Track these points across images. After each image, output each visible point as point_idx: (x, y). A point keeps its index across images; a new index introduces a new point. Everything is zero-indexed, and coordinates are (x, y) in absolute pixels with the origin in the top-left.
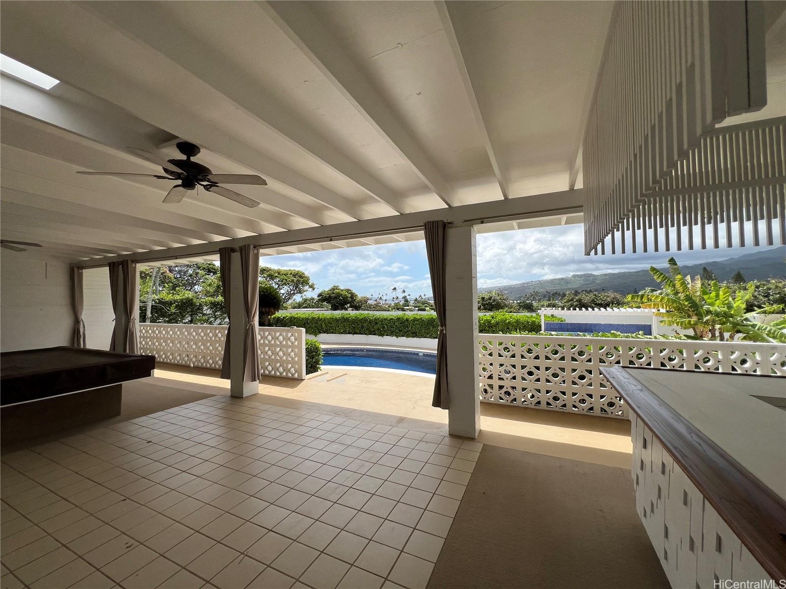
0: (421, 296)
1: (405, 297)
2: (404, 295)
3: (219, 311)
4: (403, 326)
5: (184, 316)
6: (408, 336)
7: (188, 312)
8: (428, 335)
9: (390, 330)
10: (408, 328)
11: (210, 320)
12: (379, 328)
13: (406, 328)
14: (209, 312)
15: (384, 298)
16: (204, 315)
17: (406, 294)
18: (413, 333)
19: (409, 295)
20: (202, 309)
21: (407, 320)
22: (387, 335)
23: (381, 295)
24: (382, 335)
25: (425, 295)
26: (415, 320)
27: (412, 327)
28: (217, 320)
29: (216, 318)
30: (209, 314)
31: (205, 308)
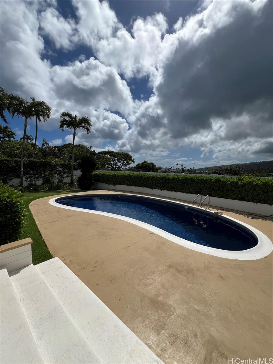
0: (191, 168)
1: (183, 169)
2: (182, 167)
3: (66, 169)
4: (166, 183)
5: (46, 171)
6: (168, 190)
7: (48, 169)
8: (183, 191)
9: (157, 185)
10: (169, 184)
11: (61, 174)
12: (150, 183)
13: (168, 184)
14: (60, 169)
15: (172, 169)
16: (57, 171)
17: (183, 167)
18: (172, 188)
19: (185, 168)
20: (56, 167)
21: (168, 178)
22: (155, 188)
23: (171, 167)
24: (152, 188)
25: (193, 168)
26: (174, 179)
27: (171, 184)
28: (65, 174)
29: (64, 173)
30: (61, 171)
31: (58, 167)
